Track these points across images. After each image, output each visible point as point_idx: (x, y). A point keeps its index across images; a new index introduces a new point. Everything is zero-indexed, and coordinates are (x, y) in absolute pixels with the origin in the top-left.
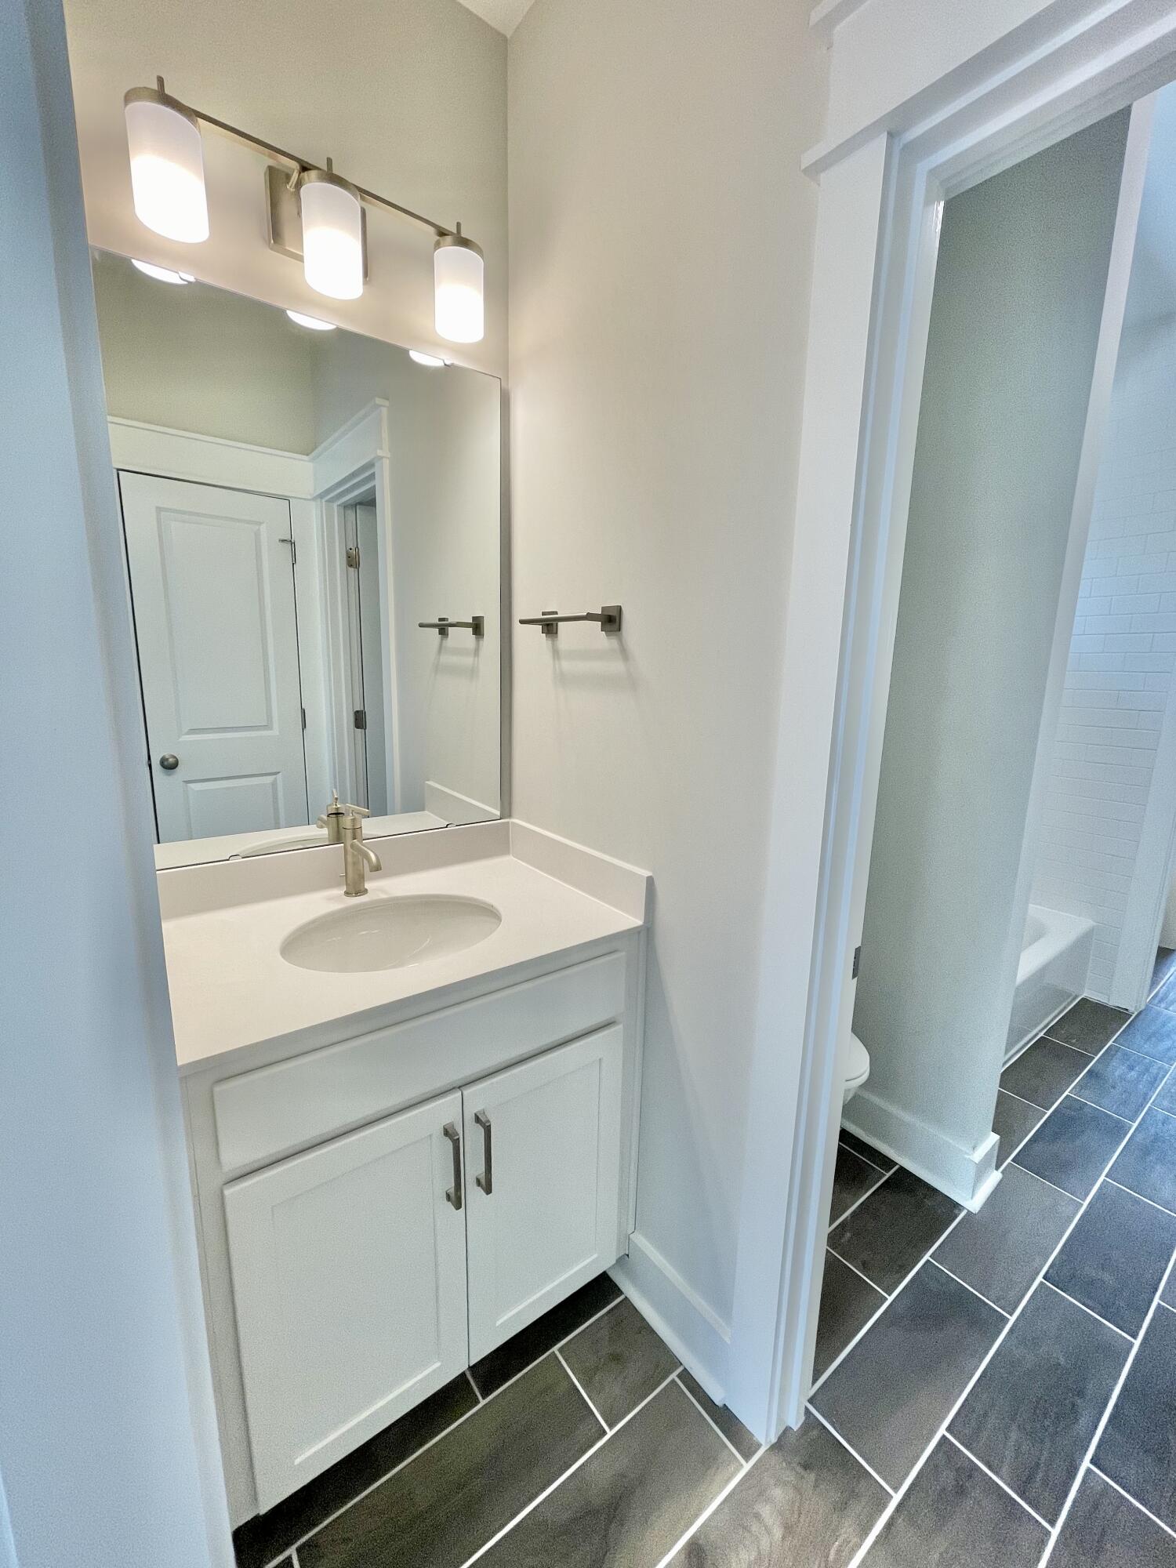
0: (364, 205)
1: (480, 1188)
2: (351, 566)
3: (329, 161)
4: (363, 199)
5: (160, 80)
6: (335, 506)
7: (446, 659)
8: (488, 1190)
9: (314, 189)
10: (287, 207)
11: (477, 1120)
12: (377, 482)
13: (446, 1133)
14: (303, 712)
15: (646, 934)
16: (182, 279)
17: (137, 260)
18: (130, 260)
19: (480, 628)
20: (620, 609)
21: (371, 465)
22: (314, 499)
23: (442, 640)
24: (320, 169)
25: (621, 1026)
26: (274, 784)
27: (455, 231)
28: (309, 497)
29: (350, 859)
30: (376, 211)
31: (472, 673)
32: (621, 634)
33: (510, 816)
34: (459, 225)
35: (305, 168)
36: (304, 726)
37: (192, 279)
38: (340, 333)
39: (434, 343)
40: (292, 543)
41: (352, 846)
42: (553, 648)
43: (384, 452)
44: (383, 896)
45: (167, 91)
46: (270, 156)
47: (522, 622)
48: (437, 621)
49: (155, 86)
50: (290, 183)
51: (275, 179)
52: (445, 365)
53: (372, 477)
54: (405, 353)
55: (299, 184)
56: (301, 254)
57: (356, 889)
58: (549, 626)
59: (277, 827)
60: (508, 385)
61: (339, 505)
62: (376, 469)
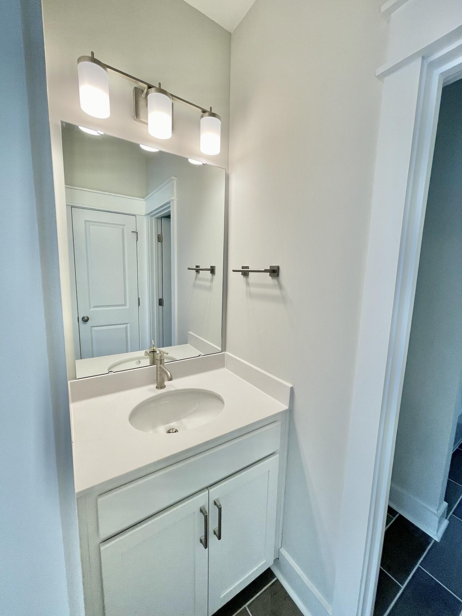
0: (173, 101)
1: (215, 535)
2: (159, 241)
3: (160, 84)
4: (173, 99)
5: (93, 53)
6: (154, 218)
7: (198, 282)
8: (219, 538)
9: (153, 95)
10: (142, 103)
11: (215, 503)
12: (171, 209)
13: (201, 511)
14: (139, 299)
15: (290, 413)
16: (98, 133)
17: (81, 126)
18: (78, 127)
19: (214, 271)
20: (278, 267)
21: (169, 203)
22: (145, 215)
23: (197, 274)
24: (155, 87)
25: (278, 455)
26: (126, 328)
27: (209, 111)
28: (144, 215)
29: (159, 373)
30: (178, 103)
31: (210, 289)
32: (279, 278)
33: (225, 351)
34: (211, 108)
35: (150, 87)
36: (139, 305)
37: (102, 133)
38: (161, 152)
39: (199, 155)
40: (137, 233)
41: (160, 367)
42: (246, 282)
43: (175, 198)
44: (172, 389)
45: (95, 57)
46: (136, 83)
47: (234, 271)
48: (195, 267)
49: (90, 55)
50: (144, 94)
51: (137, 92)
52: (203, 164)
53: (169, 207)
54: (187, 160)
55: (147, 94)
56: (147, 122)
57: (161, 386)
58: (245, 272)
59: (127, 352)
60: (228, 171)
61: (155, 218)
62: (171, 204)
